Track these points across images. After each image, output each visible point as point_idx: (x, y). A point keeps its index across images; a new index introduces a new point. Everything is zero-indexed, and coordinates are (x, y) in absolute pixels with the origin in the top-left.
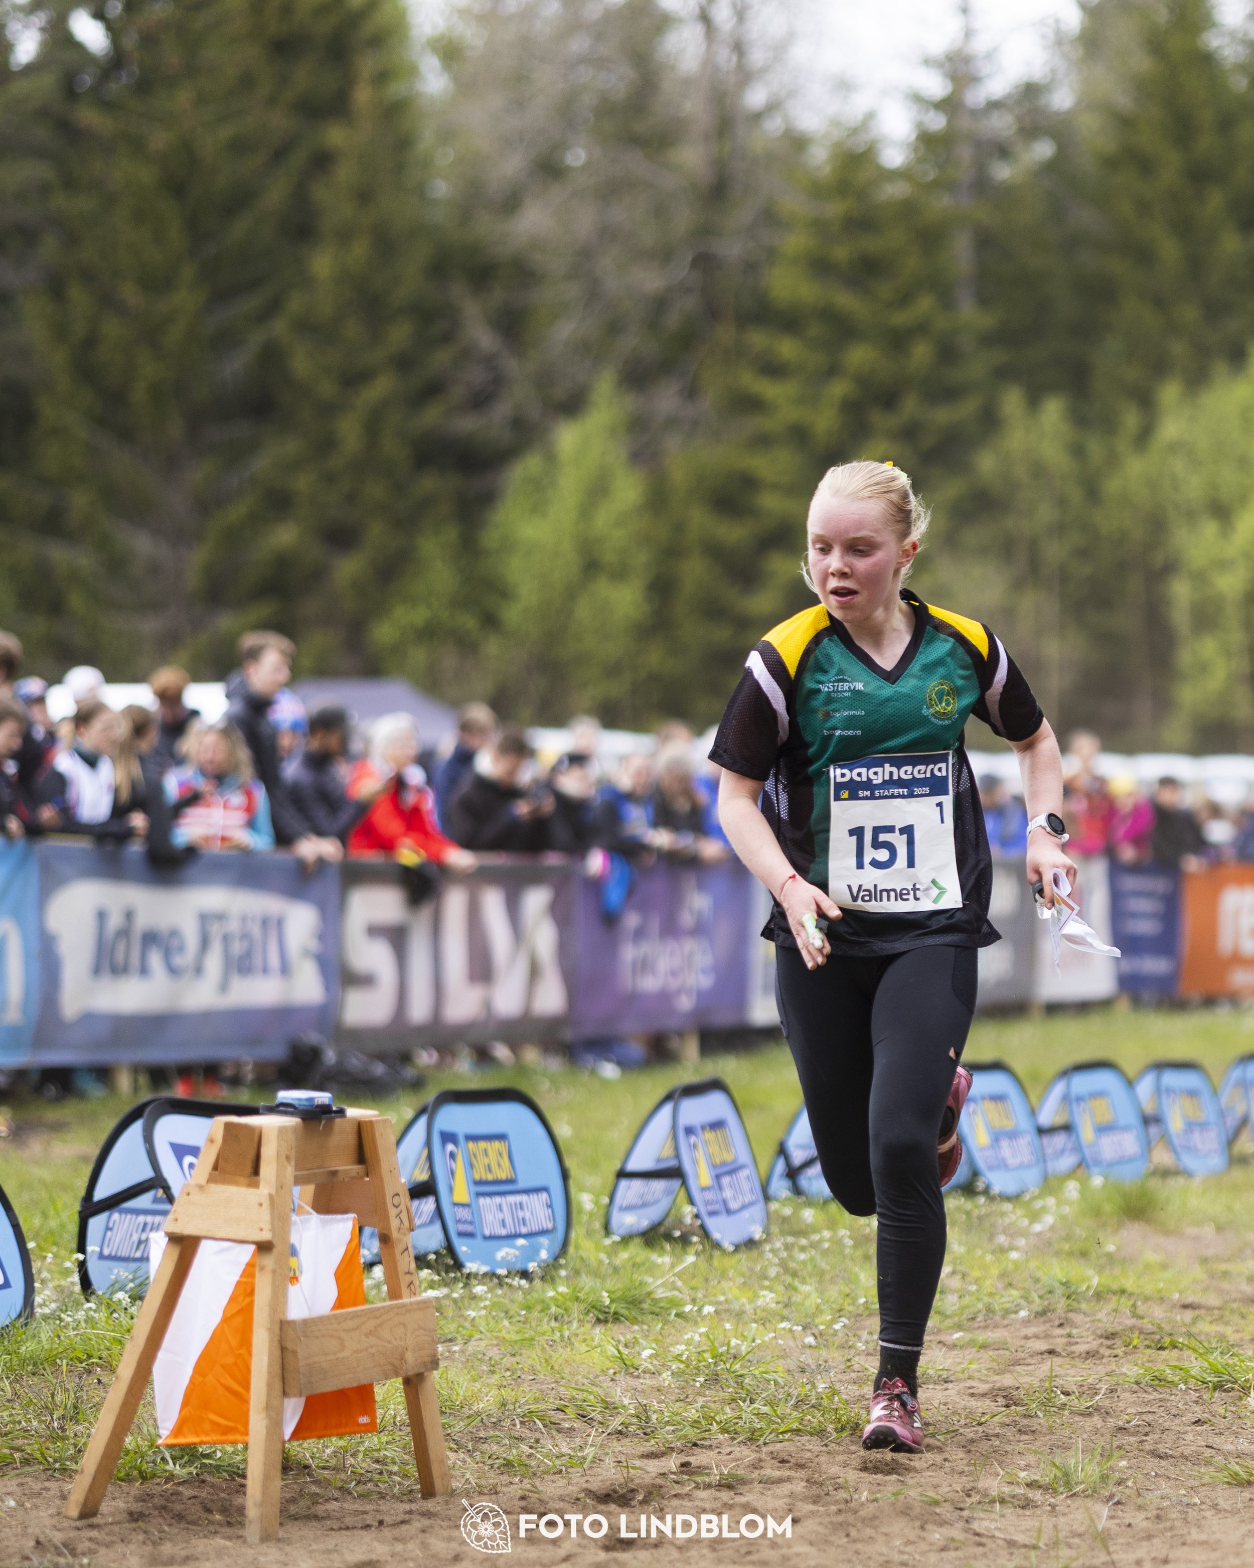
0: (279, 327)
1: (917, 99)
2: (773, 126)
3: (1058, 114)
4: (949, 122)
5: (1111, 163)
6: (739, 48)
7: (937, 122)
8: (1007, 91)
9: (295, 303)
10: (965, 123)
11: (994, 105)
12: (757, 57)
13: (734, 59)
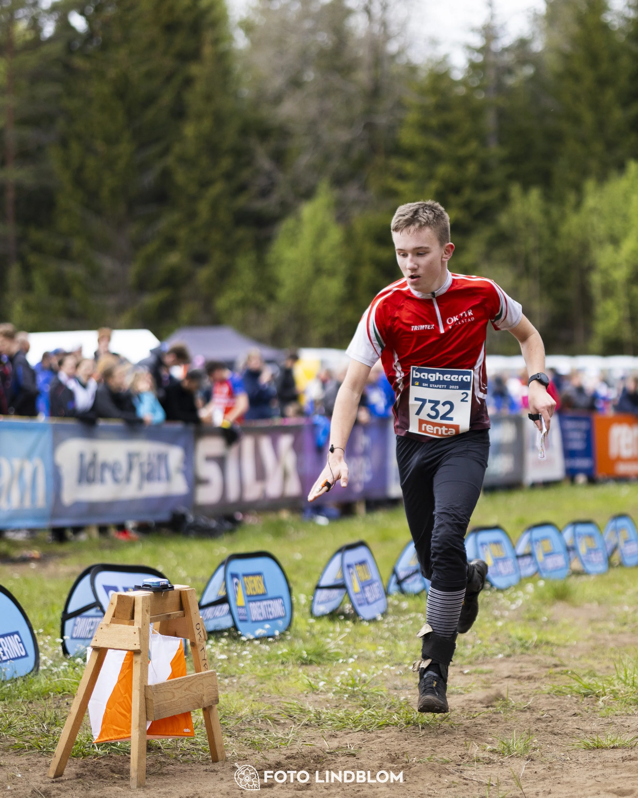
0: (170, 161)
1: (469, 48)
2: (402, 60)
3: (535, 54)
4: (485, 58)
5: (560, 77)
6: (384, 24)
7: (479, 58)
8: (512, 43)
9: (177, 149)
10: (492, 59)
11: (506, 50)
12: (393, 28)
13: (382, 29)
